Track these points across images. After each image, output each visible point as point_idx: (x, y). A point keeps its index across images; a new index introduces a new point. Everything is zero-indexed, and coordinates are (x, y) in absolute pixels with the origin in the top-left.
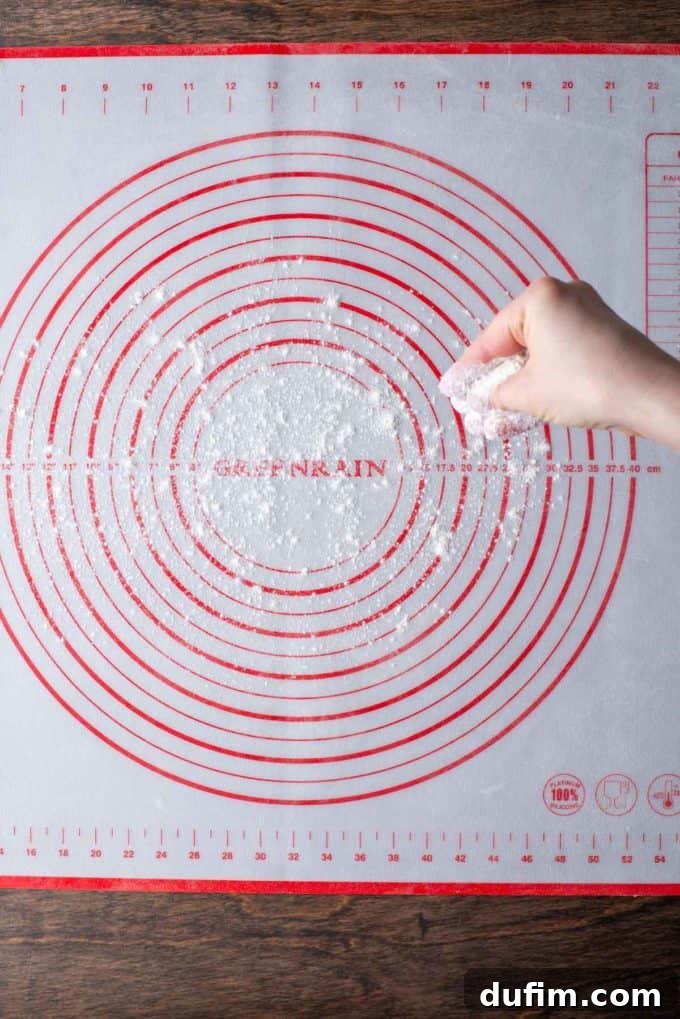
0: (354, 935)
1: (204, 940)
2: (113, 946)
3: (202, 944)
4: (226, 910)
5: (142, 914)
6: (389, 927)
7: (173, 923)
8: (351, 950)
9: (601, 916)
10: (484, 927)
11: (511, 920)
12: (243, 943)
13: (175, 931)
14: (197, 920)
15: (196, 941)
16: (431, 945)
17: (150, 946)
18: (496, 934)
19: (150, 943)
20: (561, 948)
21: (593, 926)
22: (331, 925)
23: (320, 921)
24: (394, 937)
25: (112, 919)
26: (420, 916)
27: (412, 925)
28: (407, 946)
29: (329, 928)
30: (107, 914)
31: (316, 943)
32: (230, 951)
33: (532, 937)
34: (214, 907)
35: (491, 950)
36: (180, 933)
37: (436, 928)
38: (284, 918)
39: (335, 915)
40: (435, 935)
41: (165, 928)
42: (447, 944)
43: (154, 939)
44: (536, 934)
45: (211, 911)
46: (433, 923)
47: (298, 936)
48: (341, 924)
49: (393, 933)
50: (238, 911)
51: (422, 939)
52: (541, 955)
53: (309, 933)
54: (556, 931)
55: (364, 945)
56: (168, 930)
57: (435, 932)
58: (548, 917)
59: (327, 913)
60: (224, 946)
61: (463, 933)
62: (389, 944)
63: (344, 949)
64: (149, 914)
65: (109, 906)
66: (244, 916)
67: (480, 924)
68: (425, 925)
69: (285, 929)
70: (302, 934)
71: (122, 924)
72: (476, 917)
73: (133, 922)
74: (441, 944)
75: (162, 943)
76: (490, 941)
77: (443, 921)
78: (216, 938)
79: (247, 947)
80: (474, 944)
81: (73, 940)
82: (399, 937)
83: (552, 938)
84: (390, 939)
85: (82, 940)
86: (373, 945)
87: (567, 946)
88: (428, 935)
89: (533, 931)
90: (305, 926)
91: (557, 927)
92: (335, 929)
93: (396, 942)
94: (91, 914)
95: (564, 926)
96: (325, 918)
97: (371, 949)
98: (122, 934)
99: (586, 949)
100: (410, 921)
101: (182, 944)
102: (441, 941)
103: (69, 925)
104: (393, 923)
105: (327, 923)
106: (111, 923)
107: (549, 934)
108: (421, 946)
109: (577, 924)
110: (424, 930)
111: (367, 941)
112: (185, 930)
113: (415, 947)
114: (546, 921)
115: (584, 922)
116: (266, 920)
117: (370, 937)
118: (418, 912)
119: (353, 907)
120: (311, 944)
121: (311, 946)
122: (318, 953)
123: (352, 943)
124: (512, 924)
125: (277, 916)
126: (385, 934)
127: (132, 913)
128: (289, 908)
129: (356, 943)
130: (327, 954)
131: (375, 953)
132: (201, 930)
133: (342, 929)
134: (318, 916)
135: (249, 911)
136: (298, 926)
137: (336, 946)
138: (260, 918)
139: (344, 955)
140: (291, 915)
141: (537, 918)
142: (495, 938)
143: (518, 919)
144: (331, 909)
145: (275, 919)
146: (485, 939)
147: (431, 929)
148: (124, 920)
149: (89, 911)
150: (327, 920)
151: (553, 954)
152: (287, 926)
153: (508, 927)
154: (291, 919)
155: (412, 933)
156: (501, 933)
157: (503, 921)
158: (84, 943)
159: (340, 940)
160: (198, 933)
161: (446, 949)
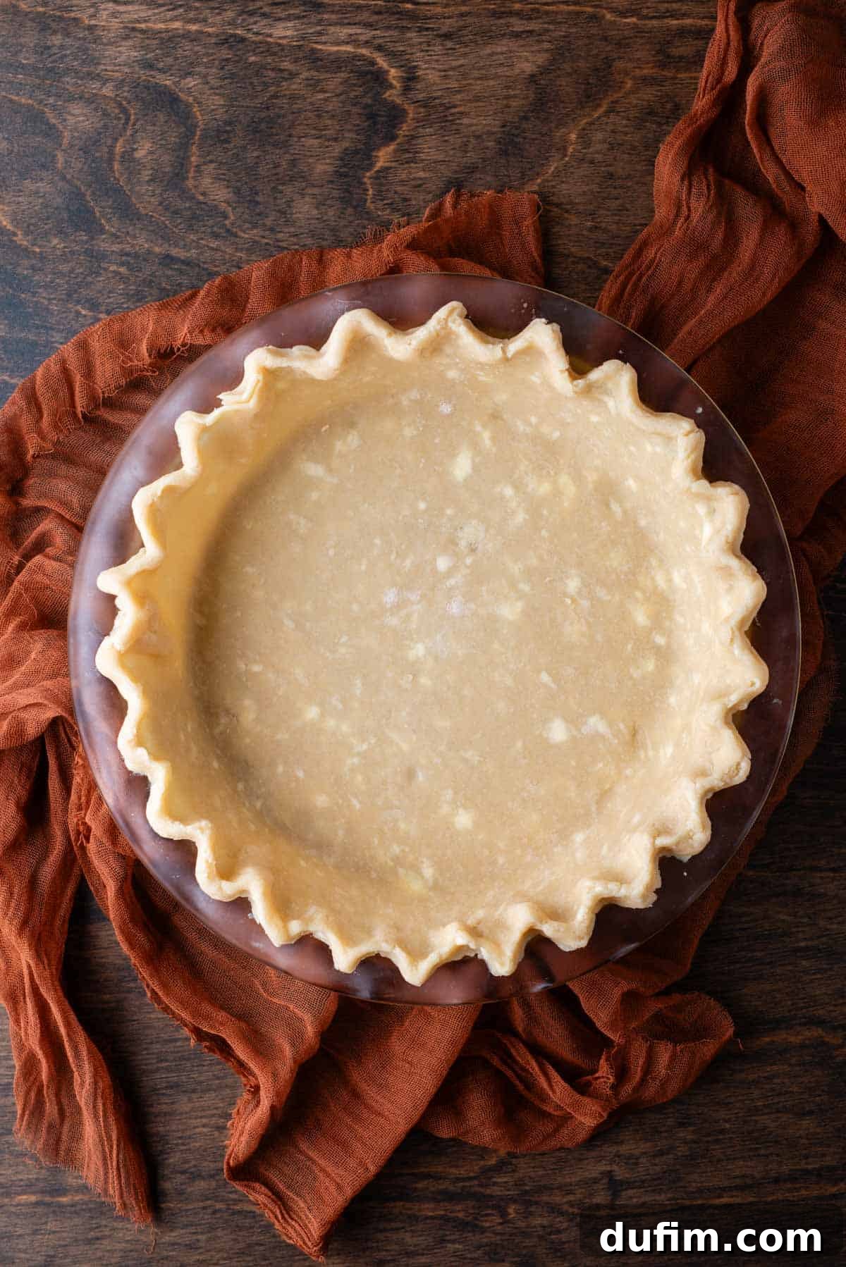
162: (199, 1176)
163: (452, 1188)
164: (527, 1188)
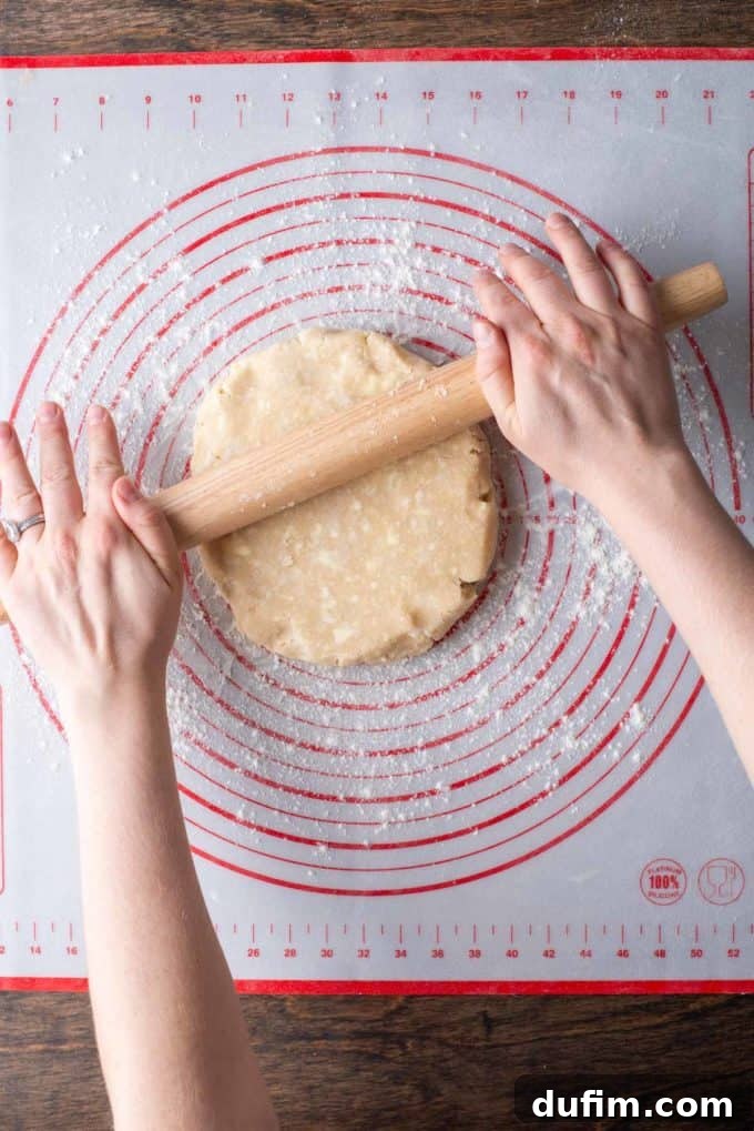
0: (411, 1037)
4: (269, 1011)
6: (451, 1026)
8: (408, 1053)
9: (684, 1011)
10: (556, 1025)
11: (584, 1017)
12: (288, 1047)
18: (568, 1033)
20: (642, 1047)
21: (678, 1022)
22: (385, 1025)
23: (373, 1021)
24: (453, 1036)
26: (484, 1014)
27: (475, 1024)
28: (470, 1047)
29: (383, 1029)
31: (370, 1046)
32: (272, 1057)
33: (608, 1036)
34: (256, 1008)
35: (562, 1050)
37: (502, 1027)
38: (333, 1019)
39: (390, 1015)
40: (501, 1034)
42: (513, 1044)
44: (614, 1031)
45: (252, 1011)
46: (499, 1021)
47: (348, 1037)
48: (397, 1024)
49: (454, 1033)
50: (282, 1011)
51: (488, 1040)
52: (620, 1056)
53: (359, 1035)
54: (635, 1029)
55: (422, 1047)
57: (502, 1031)
58: (626, 1013)
59: (381, 1012)
60: (267, 1051)
61: (531, 1032)
62: (449, 1046)
63: (400, 1052)
66: (289, 1017)
67: (550, 1021)
68: (489, 1023)
69: (336, 1030)
70: (353, 1036)
72: (547, 1014)
74: (510, 1044)
76: (562, 1040)
77: (510, 1019)
78: (258, 1042)
79: (292, 1051)
80: (545, 1044)
82: (462, 1038)
83: (632, 1037)
84: (451, 1041)
86: (433, 1048)
87: (646, 1046)
88: (494, 1036)
89: (611, 1029)
90: (357, 1026)
91: (636, 1024)
92: (390, 1030)
93: (456, 1043)
95: (644, 1023)
96: (377, 1017)
97: (429, 1052)
99: (668, 1048)
100: (474, 1019)
102: (507, 1042)
104: (453, 1022)
105: (381, 1023)
107: (627, 1032)
108: (487, 1047)
109: (659, 1021)
110: (489, 1030)
111: (425, 1043)
113: (478, 1048)
114: (623, 1018)
115: (666, 1017)
116: (313, 1021)
117: (428, 1038)
118: (483, 1009)
119: (409, 1006)
120: (364, 1047)
121: (364, 1049)
122: (371, 1057)
123: (409, 1044)
124: (586, 1021)
125: (326, 1017)
126: (445, 1034)
128: (338, 1007)
129: (413, 1044)
130: (383, 1058)
131: (434, 1056)
133: (397, 1029)
134: (371, 1015)
135: (294, 1012)
136: (349, 1027)
137: (391, 1049)
138: (305, 1019)
139: (400, 1059)
140: (342, 1015)
141: (615, 1014)
142: (567, 1037)
143: (593, 1016)
144: (385, 1008)
145: (324, 1020)
146: (557, 1038)
147: (496, 1028)
150: (381, 1020)
151: (632, 1054)
152: (338, 1027)
153: (582, 1025)
154: (342, 1020)
155: (474, 1034)
156: (575, 1031)
157: (576, 1018)
159: (396, 1042)
161: (514, 1050)
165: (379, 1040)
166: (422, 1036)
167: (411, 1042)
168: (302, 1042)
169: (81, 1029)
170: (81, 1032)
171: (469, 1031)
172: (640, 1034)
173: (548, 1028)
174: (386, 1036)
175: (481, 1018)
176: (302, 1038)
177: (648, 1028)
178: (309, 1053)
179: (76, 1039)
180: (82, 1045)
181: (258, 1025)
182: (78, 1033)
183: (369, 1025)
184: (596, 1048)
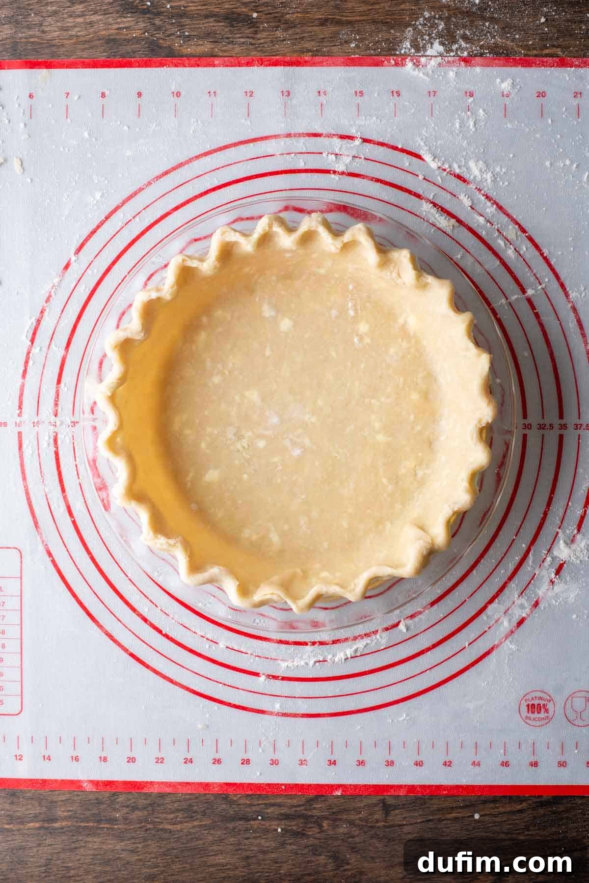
0: (327, 819)
1: (196, 823)
2: (119, 829)
3: (194, 827)
5: (142, 802)
6: (357, 811)
7: (170, 809)
8: (324, 831)
10: (439, 810)
11: (461, 804)
12: (231, 825)
13: (172, 816)
14: (190, 806)
15: (190, 825)
16: (393, 826)
17: (149, 829)
18: (449, 816)
19: (149, 826)
20: (505, 828)
21: (534, 809)
22: (305, 810)
23: (295, 807)
24: (360, 819)
25: (117, 807)
26: (383, 802)
27: (377, 809)
28: (371, 827)
29: (304, 812)
30: (113, 802)
31: (294, 825)
32: (219, 833)
35: (444, 829)
36: (177, 817)
37: (397, 812)
38: (265, 804)
39: (310, 801)
40: (396, 817)
41: (162, 813)
43: (152, 822)
46: (395, 807)
47: (278, 819)
48: (315, 809)
49: (360, 816)
51: (385, 821)
53: (287, 817)
54: (500, 814)
55: (335, 827)
56: (164, 815)
57: (396, 815)
59: (303, 799)
60: (214, 829)
61: (420, 816)
62: (355, 826)
63: (318, 831)
64: (149, 802)
65: (114, 795)
66: (231, 803)
68: (387, 808)
70: (280, 817)
71: (125, 810)
72: (433, 802)
73: (134, 808)
74: (404, 825)
75: (161, 827)
76: (445, 822)
77: (403, 805)
78: (207, 822)
79: (234, 829)
80: (431, 825)
81: (82, 824)
82: (366, 820)
83: (498, 819)
84: (357, 821)
85: (91, 824)
86: (344, 827)
88: (390, 818)
90: (284, 810)
91: (501, 810)
92: (310, 813)
93: (364, 824)
94: (99, 802)
95: (509, 809)
96: (301, 803)
97: (341, 830)
98: (125, 819)
99: (527, 828)
100: (376, 805)
101: (179, 827)
102: (401, 823)
103: (79, 812)
104: (360, 808)
105: (303, 808)
106: (115, 810)
107: (495, 816)
108: (386, 827)
109: (519, 807)
110: (387, 814)
111: (337, 823)
112: (180, 815)
113: (379, 827)
114: (492, 805)
115: (524, 805)
116: (251, 805)
117: (340, 819)
118: (382, 798)
120: (289, 826)
121: (289, 828)
122: (295, 834)
123: (324, 825)
125: (260, 802)
126: (353, 816)
127: (133, 800)
129: (328, 825)
130: (303, 834)
131: (344, 833)
132: (194, 815)
133: (316, 813)
134: (295, 802)
135: (235, 799)
136: (278, 811)
137: (310, 828)
138: (245, 804)
139: (318, 836)
140: (272, 801)
141: (485, 802)
142: (448, 819)
143: (468, 803)
144: (306, 796)
145: (259, 805)
146: (440, 820)
147: (392, 812)
148: (127, 807)
149: (97, 799)
150: (303, 805)
152: (269, 811)
153: (460, 810)
154: (273, 805)
155: (376, 816)
156: (454, 815)
157: (455, 805)
158: (93, 827)
159: (314, 823)
160: (192, 817)
161: (406, 829)
162: (137, 808)
163: (289, 812)
164: (334, 810)
165: (302, 821)
166: (335, 817)
167: (326, 822)
168: (242, 822)
169: (70, 811)
170: (70, 813)
171: (371, 814)
172: (504, 819)
173: (432, 813)
174: (306, 818)
175: (381, 805)
176: (240, 819)
177: (513, 813)
178: (247, 830)
179: (65, 818)
180: (69, 824)
181: (207, 808)
182: (66, 814)
183: (294, 809)
184: (470, 828)
